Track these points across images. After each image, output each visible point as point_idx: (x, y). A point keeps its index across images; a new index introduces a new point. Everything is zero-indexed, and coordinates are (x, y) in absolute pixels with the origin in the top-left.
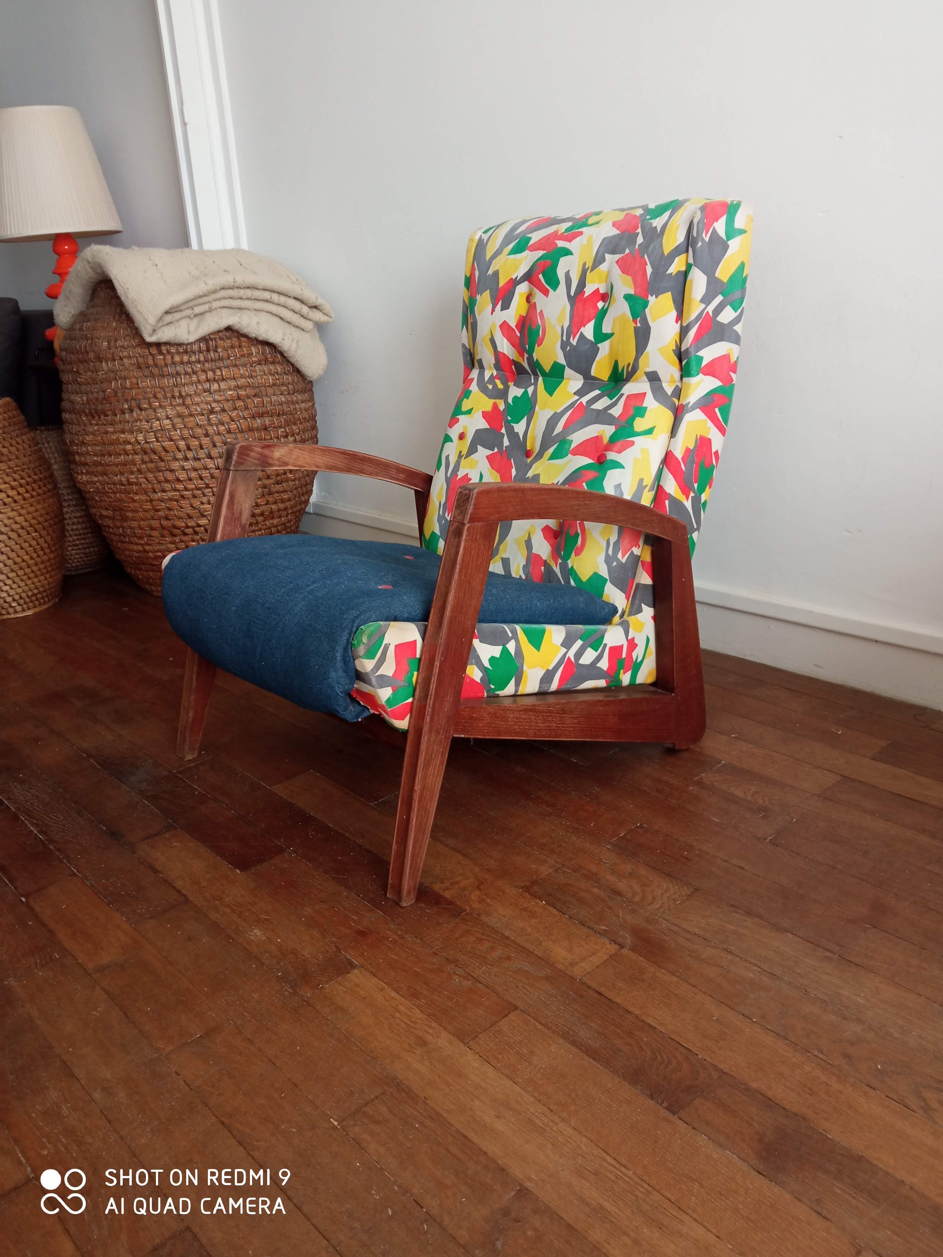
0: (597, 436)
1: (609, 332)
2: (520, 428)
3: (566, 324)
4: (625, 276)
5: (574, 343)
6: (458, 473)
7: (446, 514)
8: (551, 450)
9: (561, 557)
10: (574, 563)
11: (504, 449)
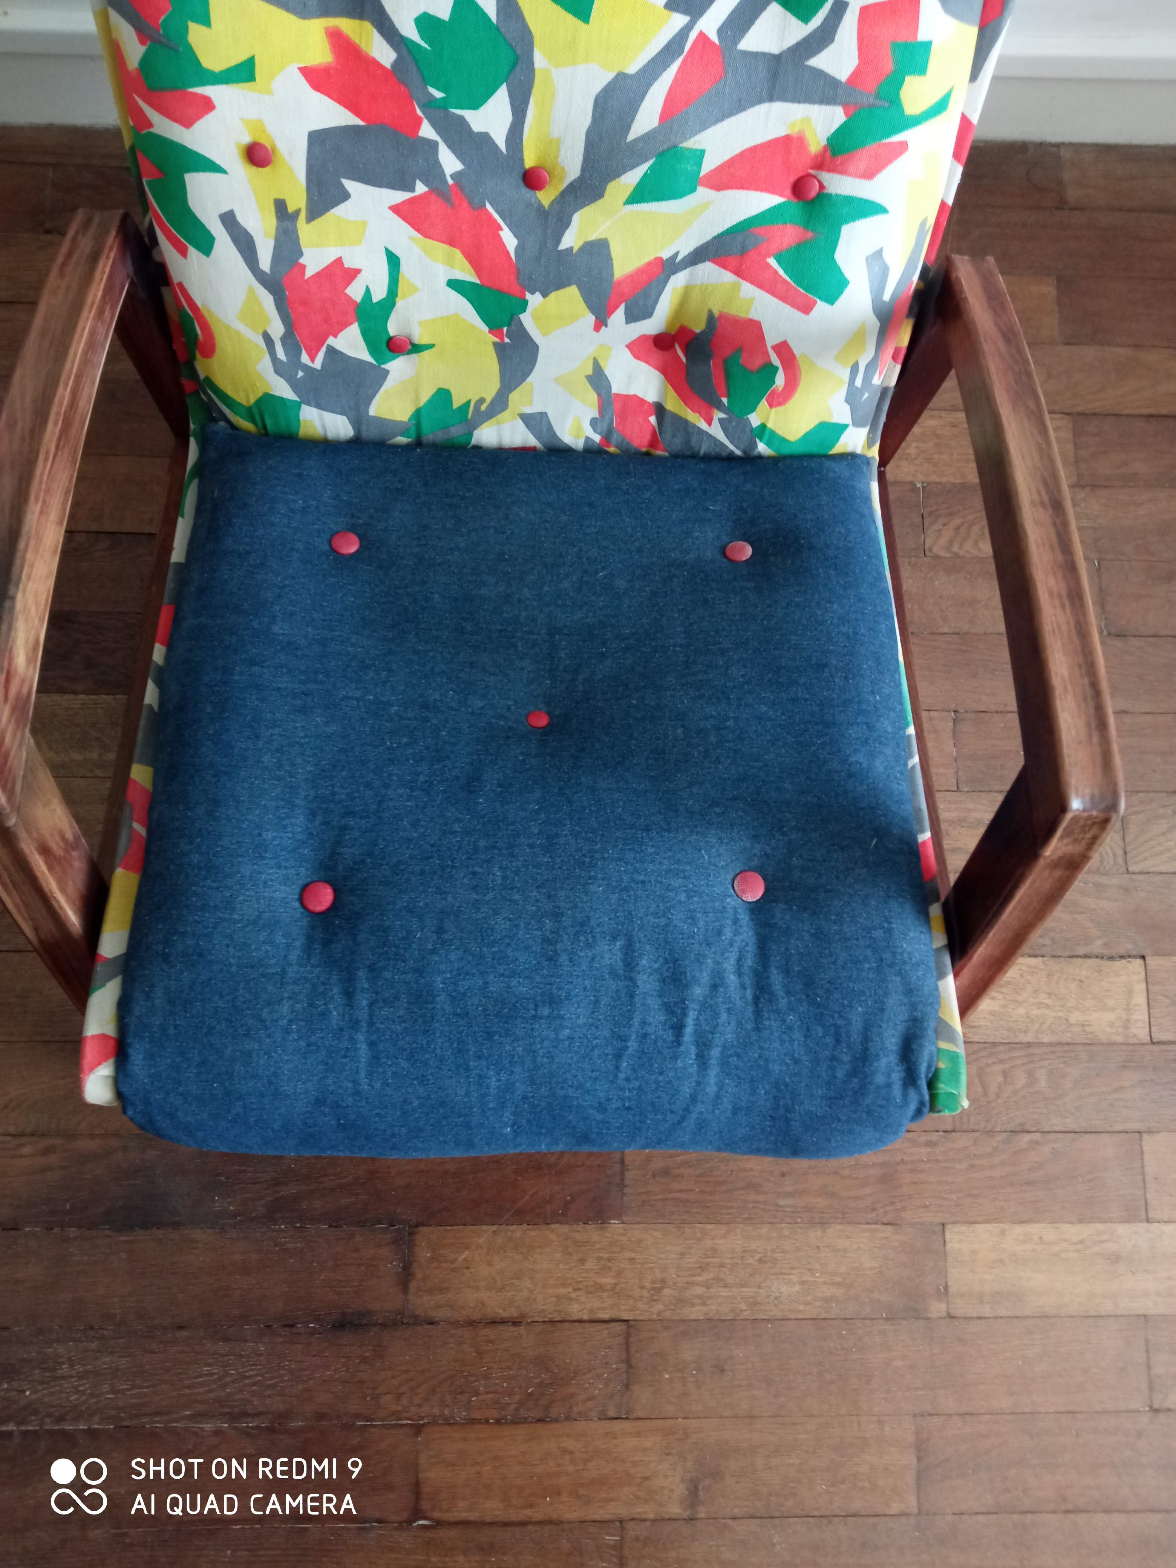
0: (787, 137)
2: (489, 120)
6: (301, 261)
7: (305, 358)
8: (632, 178)
9: (720, 406)
10: (767, 419)
11: (450, 182)
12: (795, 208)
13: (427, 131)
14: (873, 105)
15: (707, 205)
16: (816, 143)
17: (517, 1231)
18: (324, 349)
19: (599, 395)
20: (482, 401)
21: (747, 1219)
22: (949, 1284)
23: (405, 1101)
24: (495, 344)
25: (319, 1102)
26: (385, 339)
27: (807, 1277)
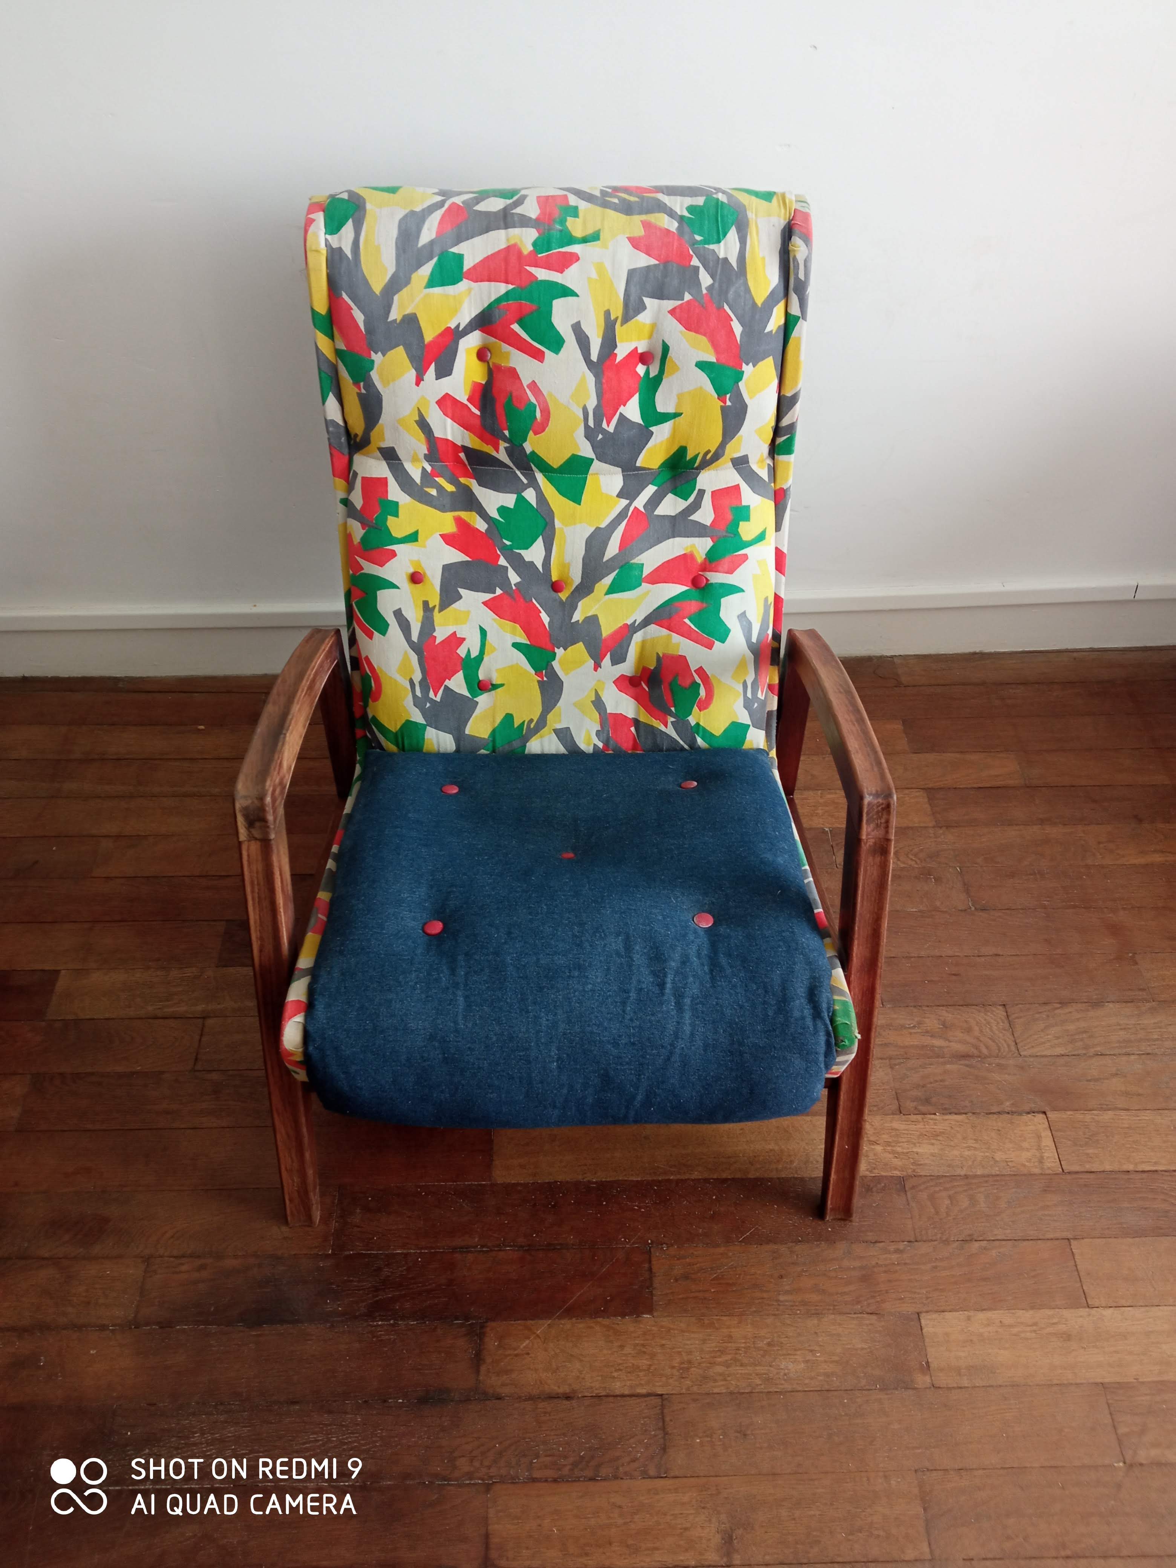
0: (685, 555)
1: (671, 410)
2: (534, 554)
3: (592, 403)
4: (692, 334)
5: (611, 429)
6: (434, 634)
7: (431, 694)
8: (608, 580)
9: (671, 714)
10: (699, 720)
11: (514, 588)
12: (695, 593)
13: (502, 561)
14: (726, 536)
15: (648, 593)
16: (700, 557)
17: (567, 1324)
18: (443, 688)
19: (600, 714)
20: (531, 721)
21: (755, 1312)
22: (929, 1360)
23: (487, 1037)
24: (538, 681)
25: (432, 1038)
26: (477, 681)
27: (810, 1357)
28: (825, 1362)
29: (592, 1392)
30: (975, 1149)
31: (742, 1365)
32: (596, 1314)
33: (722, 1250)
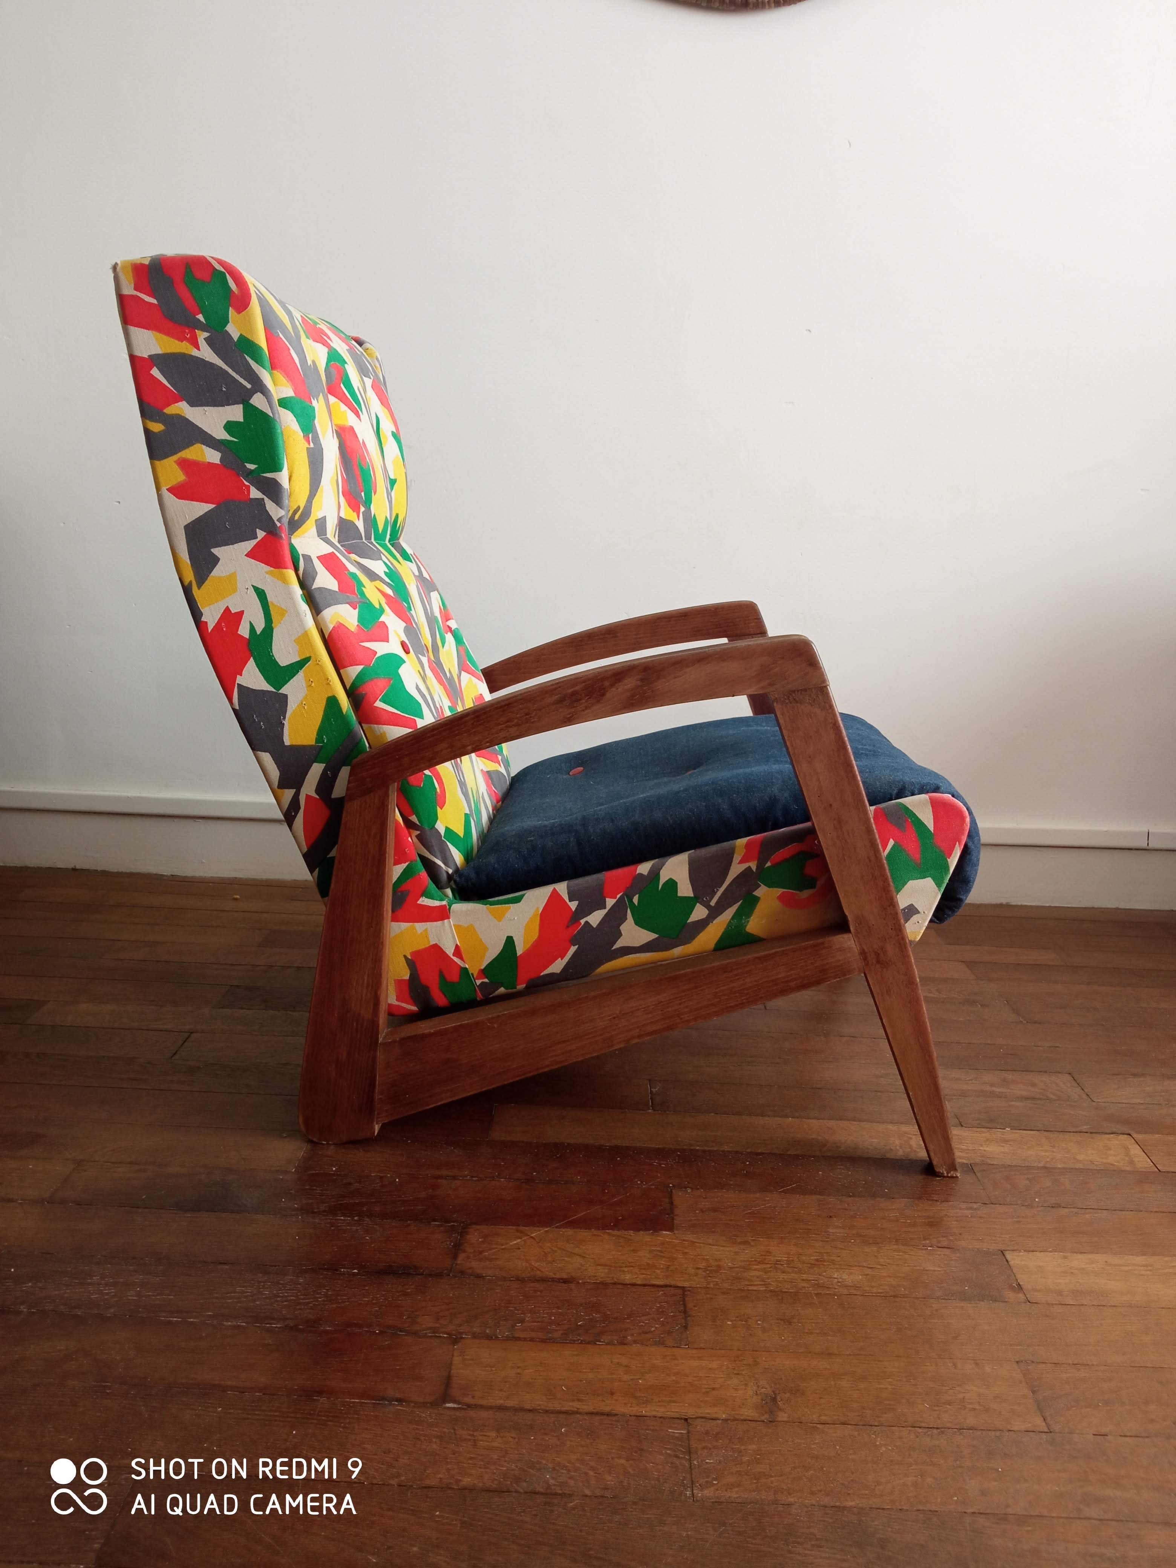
17: (568, 1232)
21: (799, 1237)
22: (1021, 1283)
27: (869, 1271)
28: (889, 1276)
29: (596, 1280)
30: (1053, 1152)
31: (784, 1272)
32: (605, 1227)
33: (758, 1195)
